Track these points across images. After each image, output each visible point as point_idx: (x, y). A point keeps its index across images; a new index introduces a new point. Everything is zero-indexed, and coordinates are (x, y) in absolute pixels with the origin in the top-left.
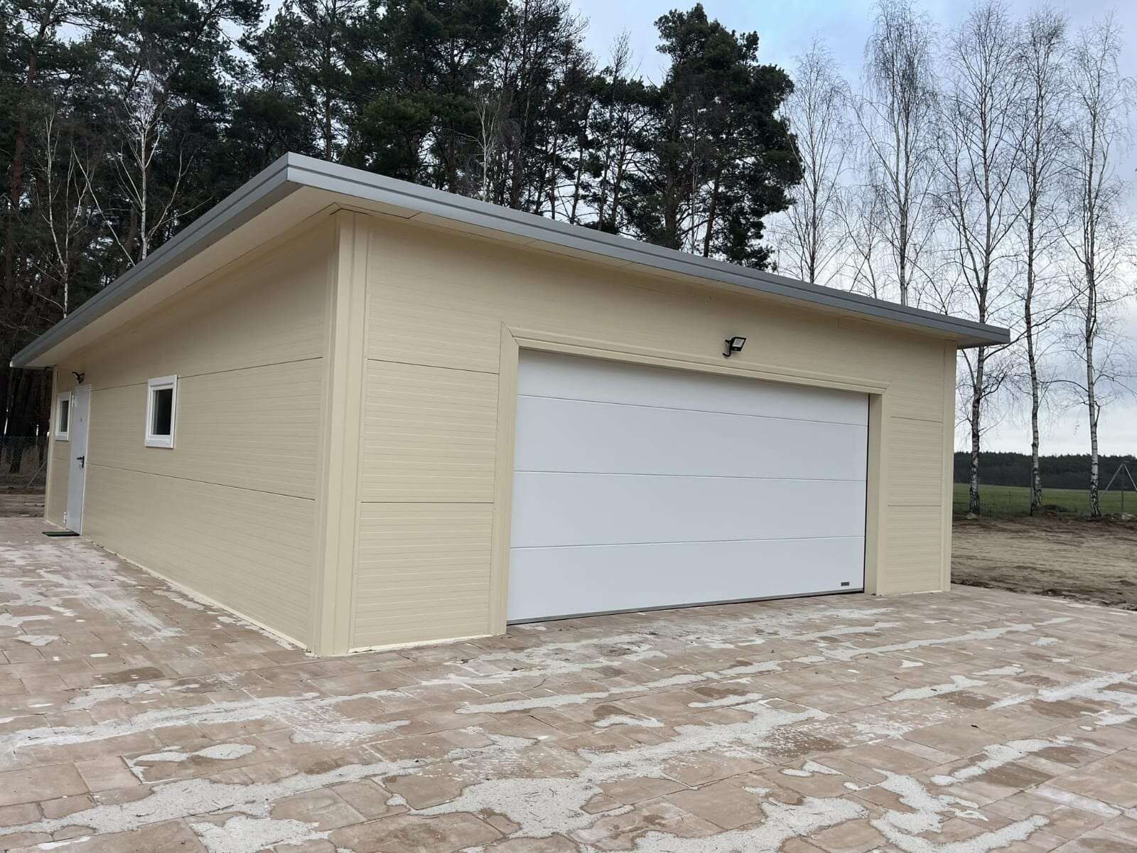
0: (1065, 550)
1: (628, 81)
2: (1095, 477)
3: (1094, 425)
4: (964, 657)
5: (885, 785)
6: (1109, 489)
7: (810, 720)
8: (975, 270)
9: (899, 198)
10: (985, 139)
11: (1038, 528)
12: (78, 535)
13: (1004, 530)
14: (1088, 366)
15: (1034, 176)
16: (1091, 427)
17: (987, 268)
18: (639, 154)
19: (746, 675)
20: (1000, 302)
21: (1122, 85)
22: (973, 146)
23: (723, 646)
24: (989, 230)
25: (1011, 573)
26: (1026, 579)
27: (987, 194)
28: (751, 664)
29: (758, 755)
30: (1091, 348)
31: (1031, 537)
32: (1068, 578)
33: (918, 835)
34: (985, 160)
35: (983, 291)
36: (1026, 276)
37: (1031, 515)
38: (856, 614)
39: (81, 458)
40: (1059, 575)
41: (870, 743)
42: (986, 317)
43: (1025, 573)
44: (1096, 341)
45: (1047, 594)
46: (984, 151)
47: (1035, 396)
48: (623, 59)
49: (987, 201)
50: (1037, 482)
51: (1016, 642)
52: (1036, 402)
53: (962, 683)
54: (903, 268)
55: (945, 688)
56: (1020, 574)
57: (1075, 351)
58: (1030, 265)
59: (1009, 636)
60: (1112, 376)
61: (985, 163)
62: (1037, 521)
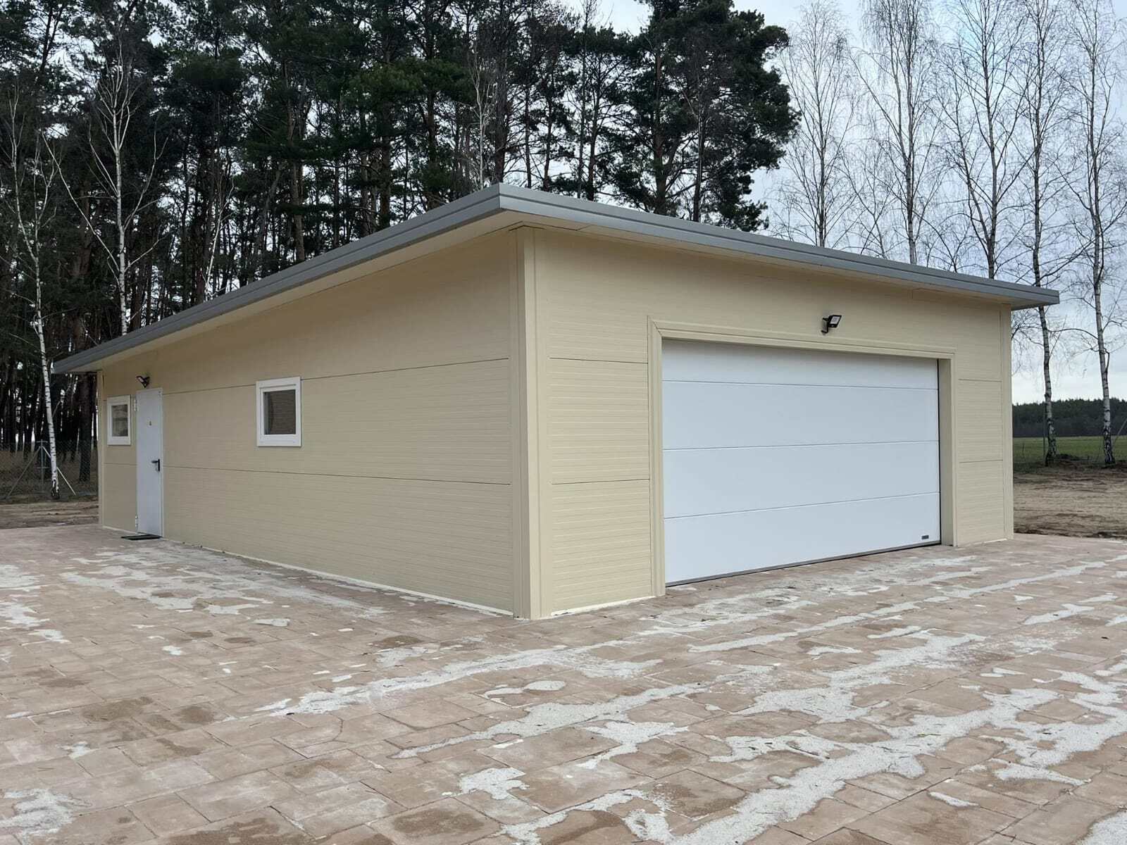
0: (1094, 497)
1: (598, 30)
2: (1108, 424)
3: (1105, 372)
4: (1064, 590)
5: (1061, 678)
6: (1121, 434)
7: (971, 642)
8: (981, 221)
9: (903, 150)
10: (987, 88)
11: (1056, 476)
12: (158, 537)
13: (1026, 482)
14: (1097, 314)
15: (1037, 122)
16: (1102, 374)
17: (994, 218)
18: (613, 107)
19: (896, 614)
20: (1009, 253)
21: (1118, 26)
22: (978, 96)
23: (856, 594)
24: (995, 180)
25: (1053, 520)
26: (1069, 525)
27: (992, 143)
28: (892, 606)
29: (953, 666)
30: (1099, 295)
31: (1055, 486)
32: (1108, 522)
33: (1108, 705)
34: (988, 108)
35: (991, 243)
36: (1032, 225)
37: (1047, 466)
38: (948, 563)
39: (156, 462)
40: (1100, 519)
41: (1032, 654)
42: (996, 268)
43: (1067, 520)
44: (1103, 287)
45: (1099, 537)
46: (987, 99)
47: (1046, 346)
48: (593, 7)
49: (992, 150)
50: (1051, 432)
51: (1098, 576)
52: (1047, 352)
53: (1073, 609)
54: (910, 223)
55: (1064, 614)
56: (1064, 521)
57: (1083, 299)
58: (1037, 214)
59: (1089, 572)
60: (1120, 321)
61: (989, 112)
62: (1053, 471)
